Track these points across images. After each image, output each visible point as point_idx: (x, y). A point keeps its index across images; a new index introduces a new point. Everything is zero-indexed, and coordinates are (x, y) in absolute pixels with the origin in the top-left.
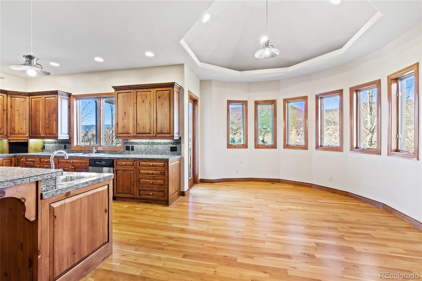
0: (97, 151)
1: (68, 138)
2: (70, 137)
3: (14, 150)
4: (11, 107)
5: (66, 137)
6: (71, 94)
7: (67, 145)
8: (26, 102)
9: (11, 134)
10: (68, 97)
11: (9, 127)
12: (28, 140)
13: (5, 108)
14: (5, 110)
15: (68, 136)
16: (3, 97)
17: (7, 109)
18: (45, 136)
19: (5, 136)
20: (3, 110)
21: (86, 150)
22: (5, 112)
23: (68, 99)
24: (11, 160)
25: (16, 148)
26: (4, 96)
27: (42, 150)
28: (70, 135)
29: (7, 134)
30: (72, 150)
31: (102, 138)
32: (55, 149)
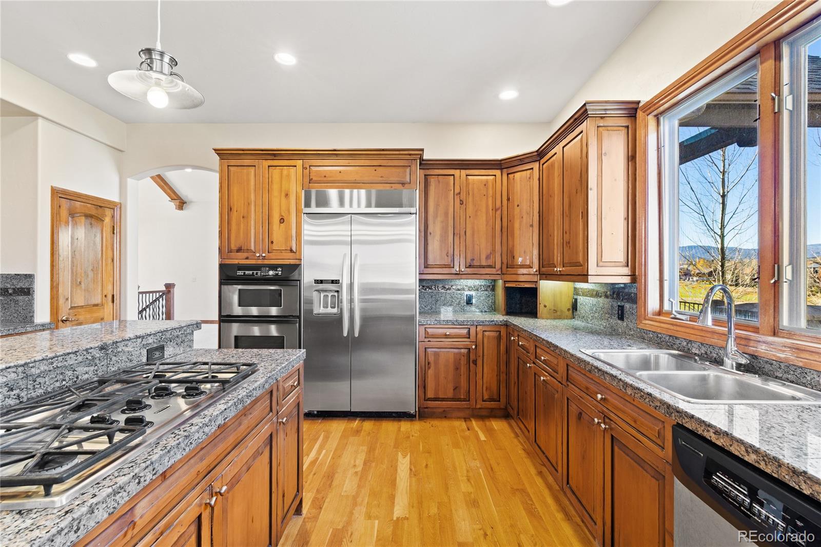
0: (754, 357)
1: (627, 280)
2: (634, 277)
3: (524, 306)
4: (508, 199)
5: (620, 276)
6: (638, 102)
7: (627, 306)
8: (533, 179)
9: (507, 268)
10: (624, 122)
11: (505, 249)
12: (537, 282)
13: (498, 204)
14: (498, 209)
15: (627, 271)
16: (494, 177)
17: (502, 206)
18: (562, 273)
19: (497, 271)
20: (494, 210)
21: (692, 338)
22: (499, 212)
23: (627, 127)
24: (498, 333)
25: (528, 301)
26: (495, 175)
27: (571, 312)
28: (633, 269)
29: (501, 268)
30: (641, 329)
31: (785, 288)
32: (596, 315)
